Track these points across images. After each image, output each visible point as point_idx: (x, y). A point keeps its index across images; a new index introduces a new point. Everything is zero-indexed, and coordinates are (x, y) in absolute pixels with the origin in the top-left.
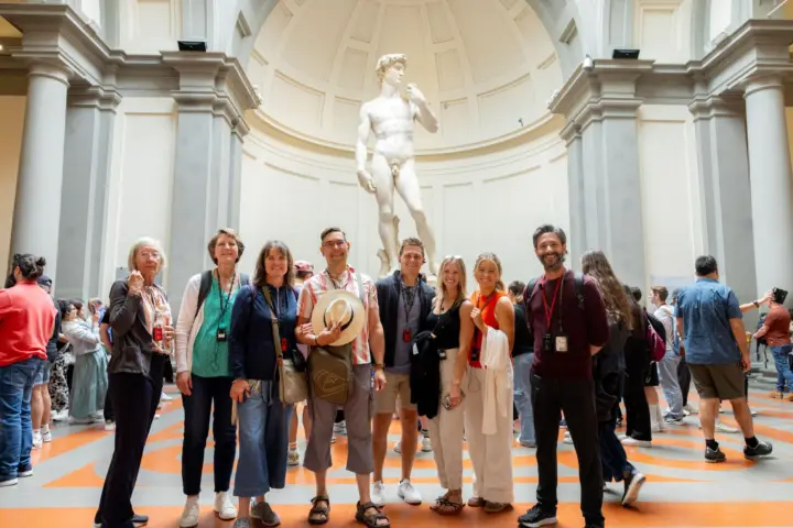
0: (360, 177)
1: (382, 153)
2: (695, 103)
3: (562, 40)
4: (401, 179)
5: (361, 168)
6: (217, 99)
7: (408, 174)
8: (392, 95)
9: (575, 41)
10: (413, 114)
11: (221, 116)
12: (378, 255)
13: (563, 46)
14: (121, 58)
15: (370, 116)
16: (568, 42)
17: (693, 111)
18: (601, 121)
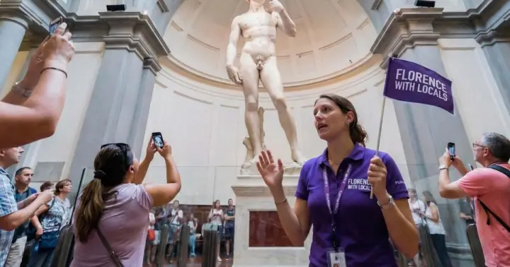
0: (229, 71)
1: (247, 52)
2: (481, 36)
3: (373, 9)
4: (265, 73)
5: (230, 62)
6: (132, 42)
7: (271, 68)
8: (257, 9)
9: (382, 7)
10: (275, 23)
11: (134, 51)
12: (244, 143)
13: (374, 12)
14: (74, 19)
15: (239, 25)
16: (377, 9)
17: (480, 42)
18: (413, 48)
